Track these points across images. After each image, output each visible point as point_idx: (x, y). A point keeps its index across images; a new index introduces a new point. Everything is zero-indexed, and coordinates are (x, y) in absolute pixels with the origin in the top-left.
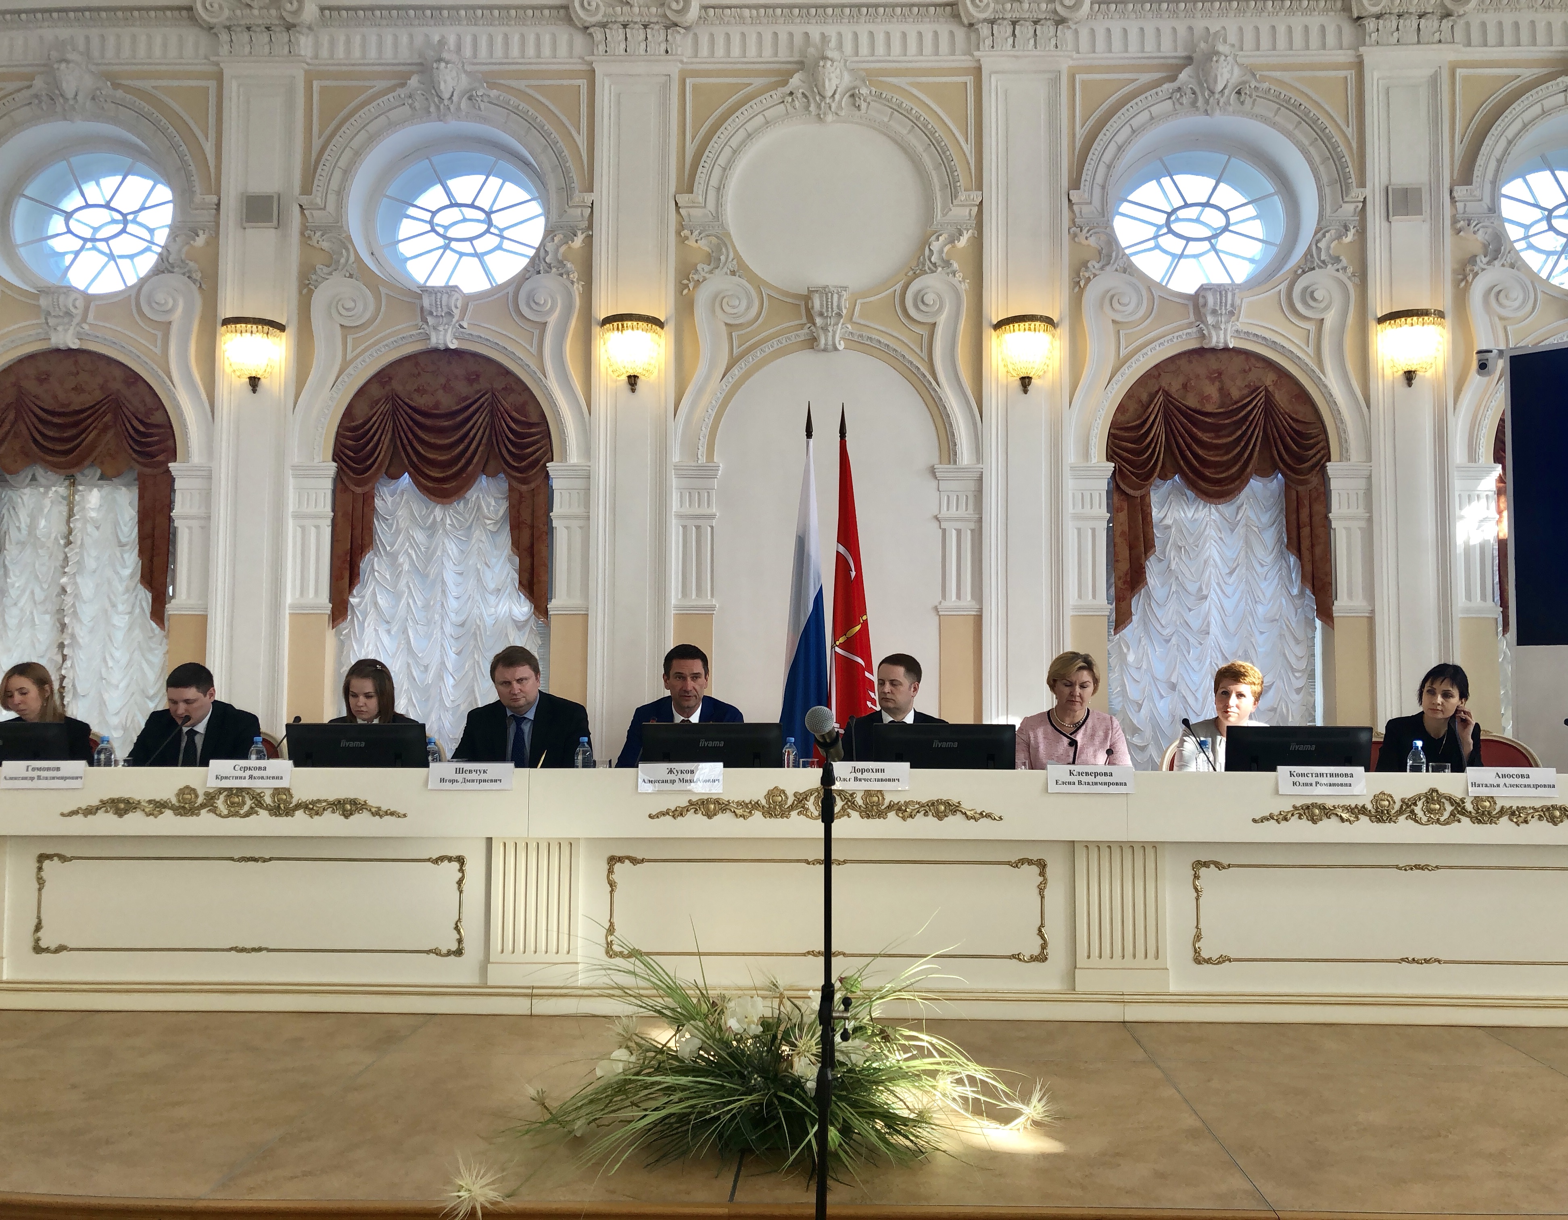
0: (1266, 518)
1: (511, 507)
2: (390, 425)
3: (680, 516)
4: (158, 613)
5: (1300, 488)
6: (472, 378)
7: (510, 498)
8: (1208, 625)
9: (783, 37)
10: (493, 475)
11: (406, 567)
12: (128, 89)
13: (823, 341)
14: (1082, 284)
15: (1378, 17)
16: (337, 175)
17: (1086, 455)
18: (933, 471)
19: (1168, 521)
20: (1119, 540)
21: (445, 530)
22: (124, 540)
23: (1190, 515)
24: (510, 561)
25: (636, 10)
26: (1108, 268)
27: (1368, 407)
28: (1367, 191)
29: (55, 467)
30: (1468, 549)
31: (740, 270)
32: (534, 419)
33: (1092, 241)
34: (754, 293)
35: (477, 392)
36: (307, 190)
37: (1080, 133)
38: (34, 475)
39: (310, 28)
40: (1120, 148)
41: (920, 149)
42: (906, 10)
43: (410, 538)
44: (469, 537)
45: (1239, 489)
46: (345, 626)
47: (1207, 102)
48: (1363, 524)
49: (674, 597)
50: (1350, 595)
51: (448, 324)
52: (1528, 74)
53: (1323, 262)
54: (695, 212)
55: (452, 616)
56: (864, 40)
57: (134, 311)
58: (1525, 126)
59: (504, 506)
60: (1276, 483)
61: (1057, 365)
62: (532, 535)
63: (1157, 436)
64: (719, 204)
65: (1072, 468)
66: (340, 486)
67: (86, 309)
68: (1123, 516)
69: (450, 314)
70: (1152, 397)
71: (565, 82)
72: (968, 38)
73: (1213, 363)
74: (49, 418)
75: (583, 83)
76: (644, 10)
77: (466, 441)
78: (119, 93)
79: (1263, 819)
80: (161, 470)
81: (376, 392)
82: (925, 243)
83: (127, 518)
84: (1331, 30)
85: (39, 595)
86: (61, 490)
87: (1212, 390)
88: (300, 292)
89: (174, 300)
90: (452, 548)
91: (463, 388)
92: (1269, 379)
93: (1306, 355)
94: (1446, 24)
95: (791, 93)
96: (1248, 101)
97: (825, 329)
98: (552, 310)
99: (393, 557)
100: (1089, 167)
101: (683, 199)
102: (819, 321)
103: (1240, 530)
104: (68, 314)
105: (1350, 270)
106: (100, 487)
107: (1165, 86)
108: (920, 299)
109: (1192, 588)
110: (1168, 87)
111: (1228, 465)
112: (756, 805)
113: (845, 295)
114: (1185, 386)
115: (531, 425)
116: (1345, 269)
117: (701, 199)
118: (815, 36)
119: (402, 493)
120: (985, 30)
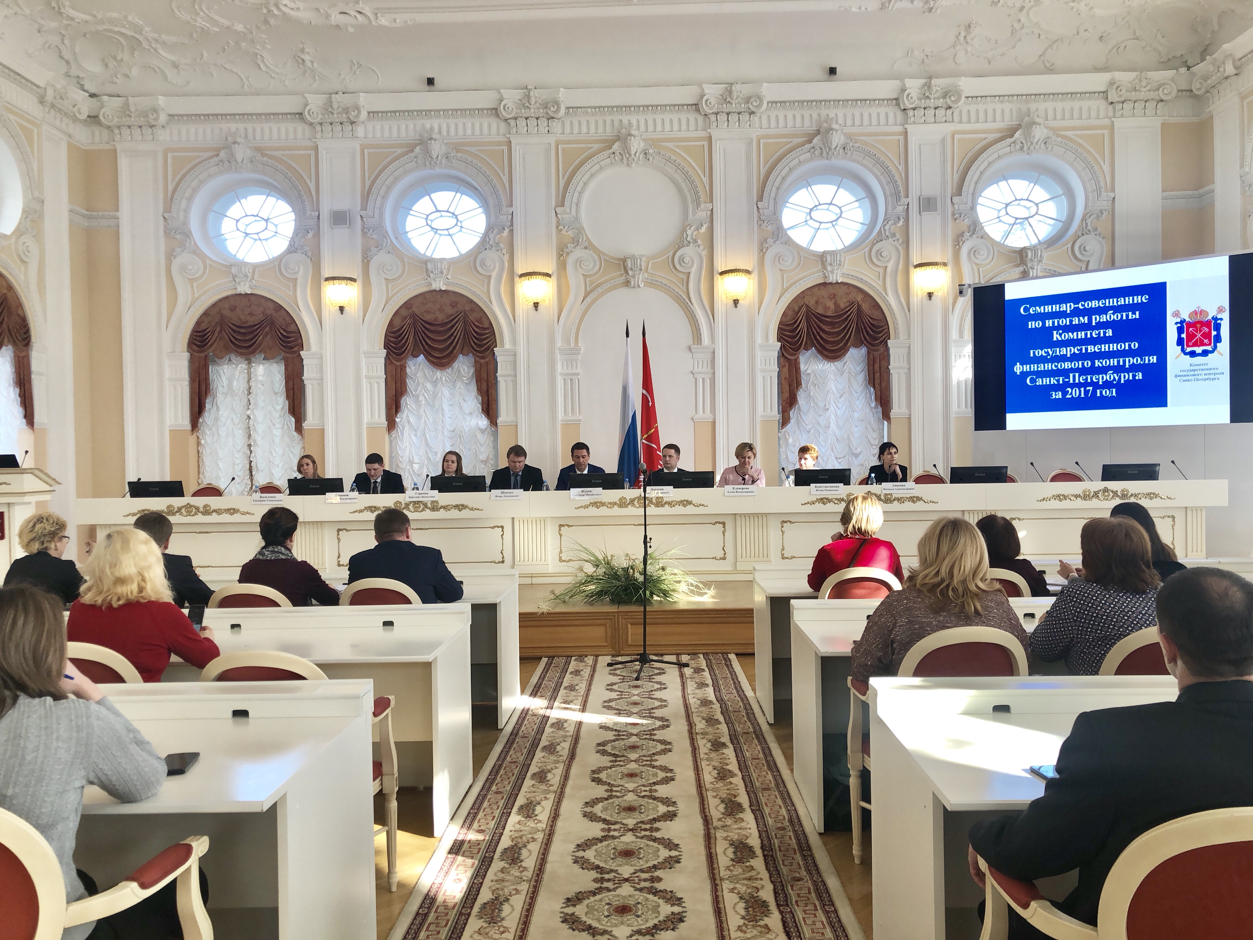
0: (859, 368)
1: (476, 371)
2: (413, 331)
3: (562, 374)
4: (299, 428)
5: (875, 353)
6: (454, 305)
7: (475, 366)
8: (829, 423)
9: (608, 122)
10: (467, 355)
11: (423, 402)
12: (271, 157)
13: (633, 283)
14: (764, 250)
15: (914, 109)
16: (379, 199)
17: (767, 339)
18: (690, 348)
19: (809, 371)
20: (783, 381)
21: (442, 383)
22: (277, 391)
23: (820, 367)
24: (477, 398)
25: (532, 111)
26: (777, 242)
27: (909, 311)
28: (909, 200)
29: (241, 354)
30: (959, 383)
31: (589, 246)
32: (486, 325)
33: (769, 228)
34: (597, 259)
35: (457, 312)
36: (364, 208)
37: (763, 171)
38: (230, 358)
39: (363, 122)
40: (783, 178)
41: (680, 181)
42: (672, 108)
43: (425, 387)
44: (454, 386)
45: (844, 354)
46: (394, 433)
47: (828, 153)
48: (906, 371)
49: (560, 415)
50: (899, 407)
51: (441, 277)
52: (991, 137)
53: (887, 236)
54: (565, 216)
55: (448, 426)
56: (650, 123)
57: (278, 273)
58: (989, 164)
59: (472, 370)
60: (863, 351)
61: (752, 293)
62: (488, 385)
63: (802, 329)
64: (577, 211)
65: (760, 346)
66: (388, 362)
67: (254, 272)
68: (786, 369)
69: (442, 272)
70: (800, 308)
71: (496, 148)
72: (704, 121)
73: (831, 290)
74: (238, 330)
75: (505, 148)
76: (537, 111)
77: (453, 338)
78: (265, 159)
79: (805, 504)
80: (295, 355)
81: (404, 312)
82: (684, 230)
83: (278, 379)
84: (891, 115)
85: (236, 421)
86: (243, 366)
87: (831, 304)
88: (363, 261)
89: (299, 268)
90: (446, 392)
91: (449, 310)
92: (859, 298)
93: (878, 285)
94: (949, 112)
95: (614, 153)
96: (849, 152)
97: (634, 277)
98: (493, 270)
99: (417, 397)
100: (767, 189)
101: (559, 210)
102: (630, 272)
103: (846, 374)
104: (246, 276)
105: (900, 241)
106: (263, 364)
107: (806, 146)
108: (681, 260)
109: (821, 405)
110: (808, 146)
111: (838, 342)
112: (615, 503)
113: (644, 259)
114: (817, 302)
115: (485, 329)
116: (898, 240)
117: (568, 210)
118: (625, 122)
119: (420, 364)
120: (713, 118)
